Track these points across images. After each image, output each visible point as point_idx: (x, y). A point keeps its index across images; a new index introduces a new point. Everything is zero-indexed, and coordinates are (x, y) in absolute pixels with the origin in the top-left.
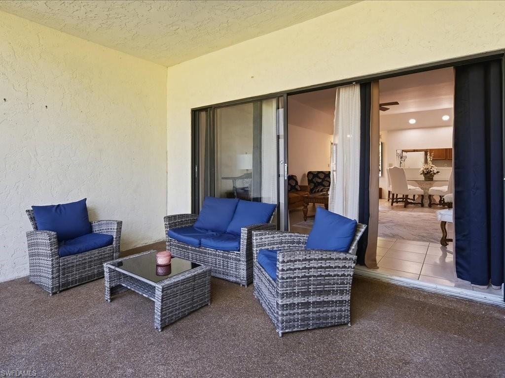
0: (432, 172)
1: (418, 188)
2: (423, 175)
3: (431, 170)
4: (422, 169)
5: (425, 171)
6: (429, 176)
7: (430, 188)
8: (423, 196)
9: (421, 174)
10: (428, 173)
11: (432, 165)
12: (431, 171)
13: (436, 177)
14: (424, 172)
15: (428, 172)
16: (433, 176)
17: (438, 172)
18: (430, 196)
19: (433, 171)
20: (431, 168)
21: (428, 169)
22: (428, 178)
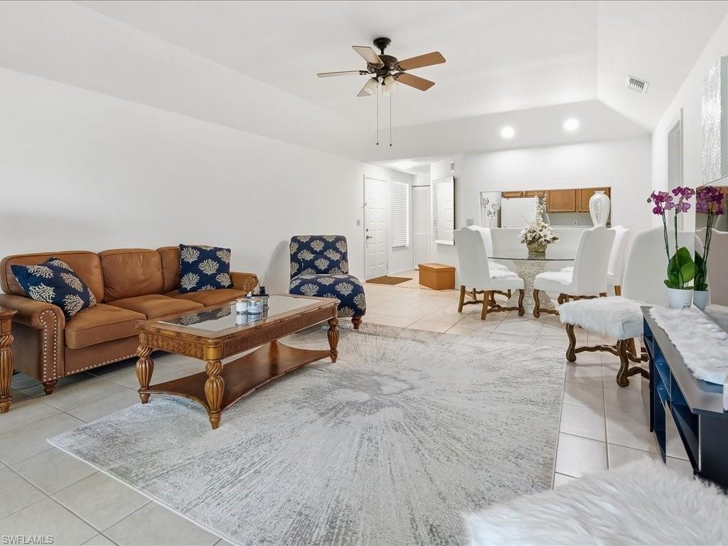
0: (543, 239)
1: (512, 273)
2: (525, 244)
3: (541, 233)
4: (523, 232)
5: (529, 235)
6: (537, 246)
7: (538, 273)
8: (522, 292)
9: (523, 242)
10: (534, 240)
11: (543, 224)
12: (540, 237)
13: (550, 250)
14: (526, 238)
15: (534, 238)
16: (544, 247)
17: (554, 239)
18: (536, 292)
19: (545, 236)
20: (541, 231)
21: (535, 231)
22: (536, 252)
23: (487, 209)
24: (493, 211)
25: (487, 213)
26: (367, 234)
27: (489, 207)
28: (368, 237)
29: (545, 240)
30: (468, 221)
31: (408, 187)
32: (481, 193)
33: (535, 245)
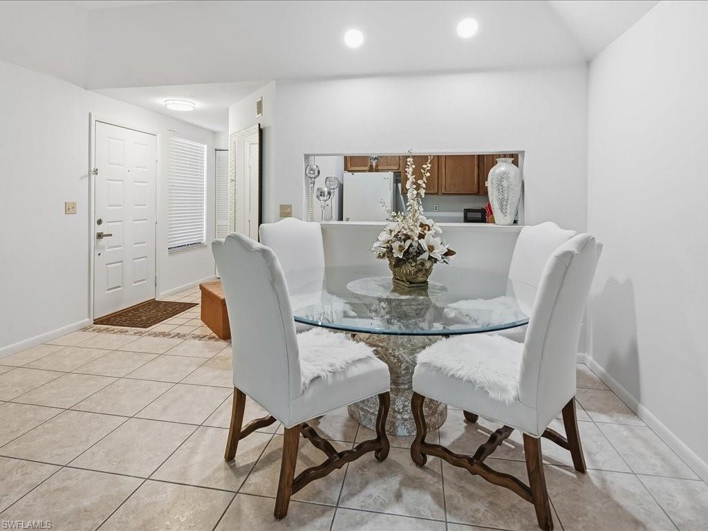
0: (425, 256)
2: (387, 263)
4: (384, 236)
5: (396, 245)
9: (381, 257)
10: (411, 255)
12: (420, 251)
13: (439, 277)
14: (390, 249)
15: (407, 253)
17: (449, 253)
19: (430, 248)
20: (421, 236)
21: (408, 237)
22: (411, 283)
23: (316, 187)
24: (326, 190)
25: (315, 193)
26: (100, 229)
27: (320, 183)
28: (100, 236)
29: (430, 258)
30: (283, 207)
31: (205, 150)
32: (307, 157)
33: (409, 268)
